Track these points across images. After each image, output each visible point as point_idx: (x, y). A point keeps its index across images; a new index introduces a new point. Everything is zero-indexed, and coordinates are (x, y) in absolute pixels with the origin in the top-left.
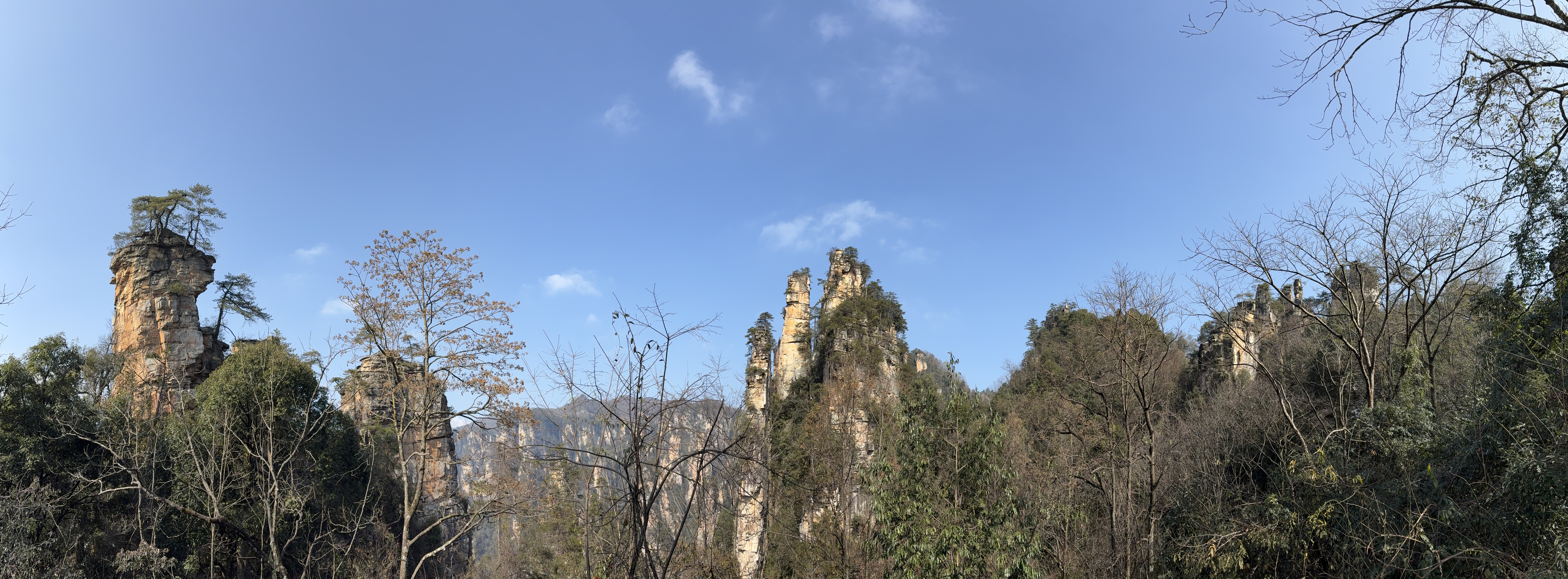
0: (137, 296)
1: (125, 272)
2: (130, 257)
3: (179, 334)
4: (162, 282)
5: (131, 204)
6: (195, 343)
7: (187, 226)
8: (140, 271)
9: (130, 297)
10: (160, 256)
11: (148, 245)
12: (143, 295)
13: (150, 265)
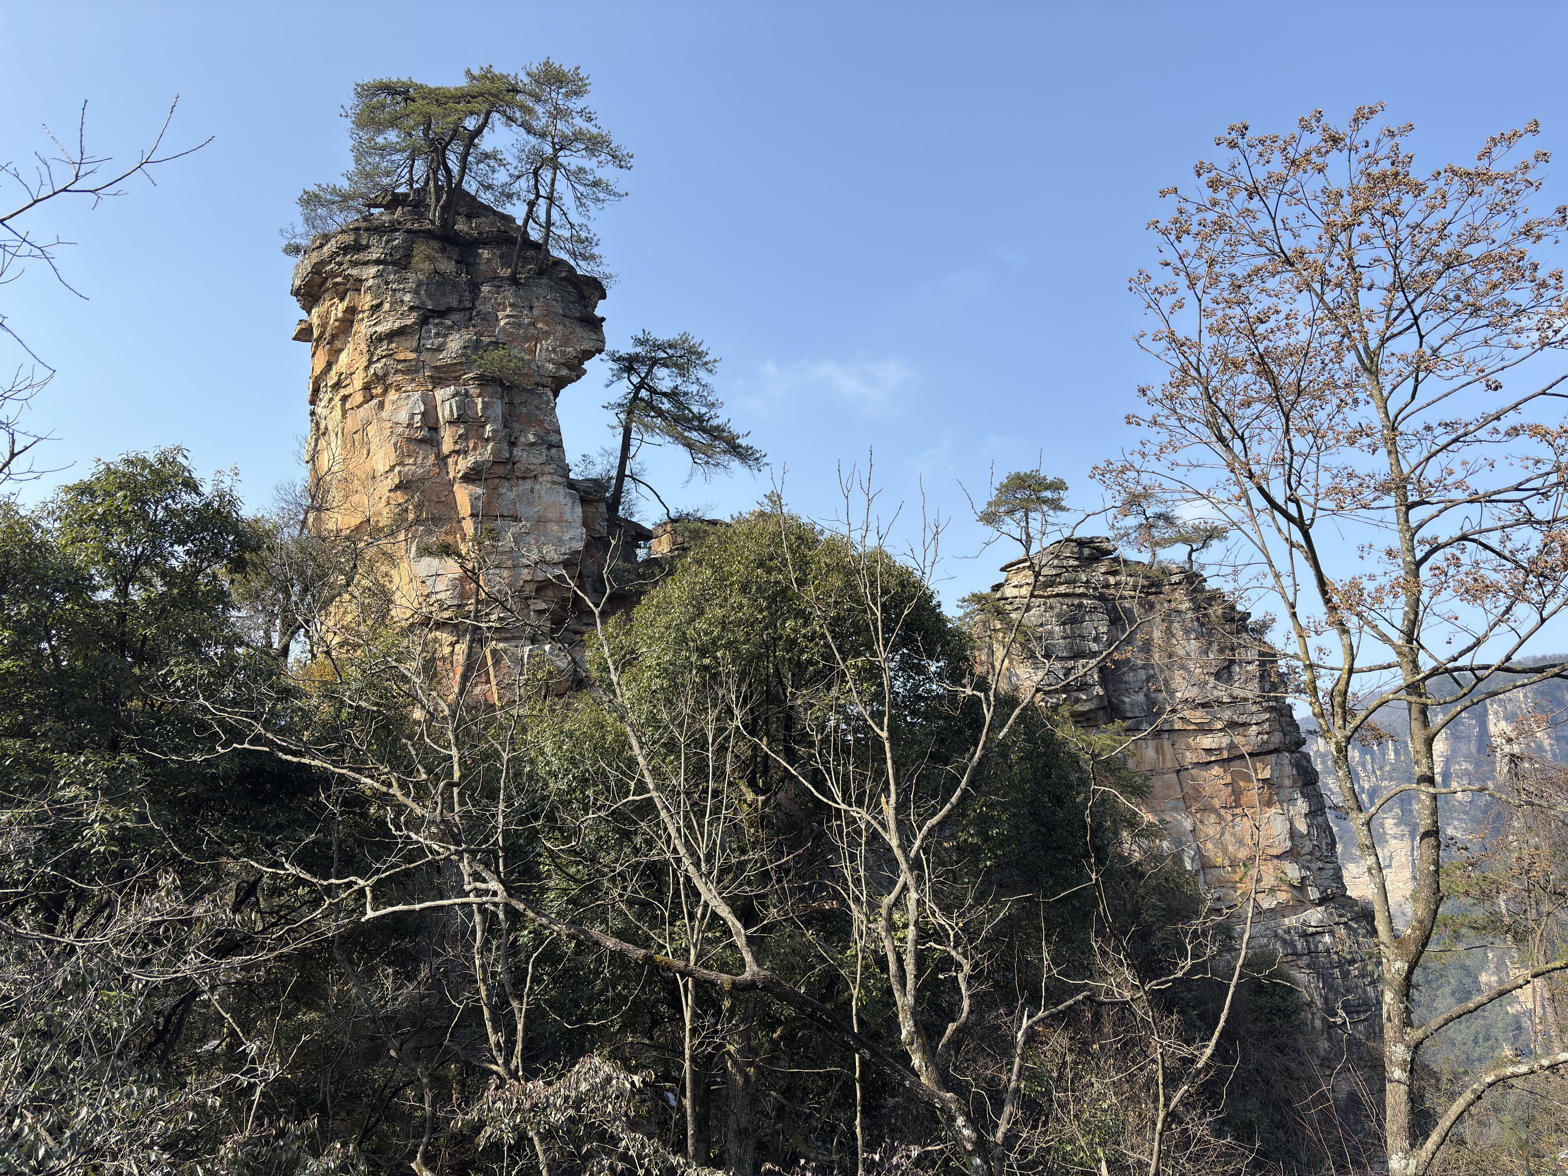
0: (381, 378)
1: (342, 306)
2: (354, 264)
3: (512, 495)
4: (455, 343)
5: (350, 101)
6: (560, 521)
7: (523, 184)
8: (386, 306)
9: (358, 382)
10: (447, 266)
11: (409, 231)
12: (399, 377)
13: (416, 292)
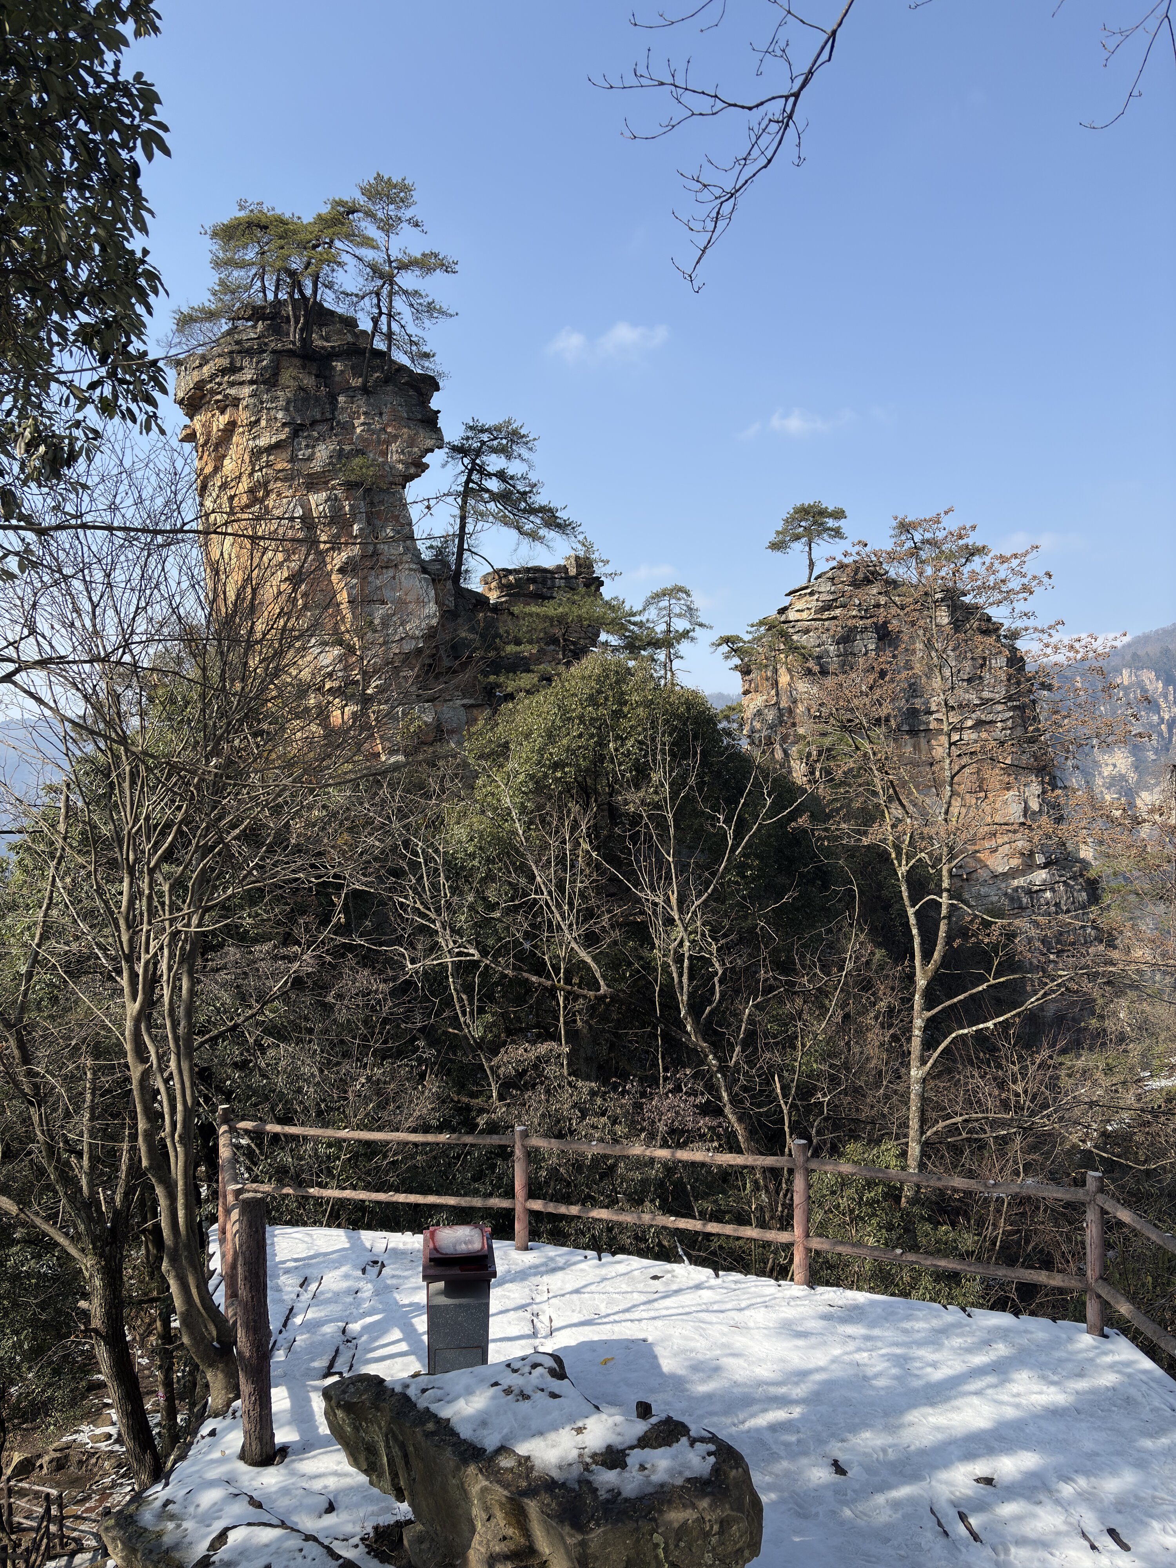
0: (263, 485)
1: (223, 419)
2: (232, 384)
3: (378, 583)
4: (323, 453)
6: (418, 601)
8: (263, 423)
9: (243, 486)
10: (309, 381)
11: (274, 352)
12: (278, 484)
13: (286, 409)
